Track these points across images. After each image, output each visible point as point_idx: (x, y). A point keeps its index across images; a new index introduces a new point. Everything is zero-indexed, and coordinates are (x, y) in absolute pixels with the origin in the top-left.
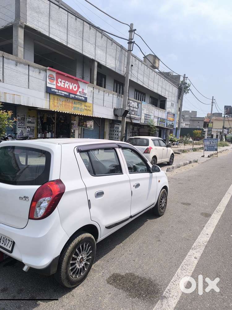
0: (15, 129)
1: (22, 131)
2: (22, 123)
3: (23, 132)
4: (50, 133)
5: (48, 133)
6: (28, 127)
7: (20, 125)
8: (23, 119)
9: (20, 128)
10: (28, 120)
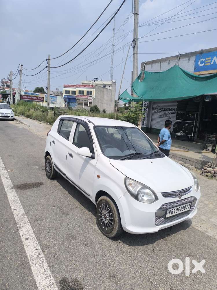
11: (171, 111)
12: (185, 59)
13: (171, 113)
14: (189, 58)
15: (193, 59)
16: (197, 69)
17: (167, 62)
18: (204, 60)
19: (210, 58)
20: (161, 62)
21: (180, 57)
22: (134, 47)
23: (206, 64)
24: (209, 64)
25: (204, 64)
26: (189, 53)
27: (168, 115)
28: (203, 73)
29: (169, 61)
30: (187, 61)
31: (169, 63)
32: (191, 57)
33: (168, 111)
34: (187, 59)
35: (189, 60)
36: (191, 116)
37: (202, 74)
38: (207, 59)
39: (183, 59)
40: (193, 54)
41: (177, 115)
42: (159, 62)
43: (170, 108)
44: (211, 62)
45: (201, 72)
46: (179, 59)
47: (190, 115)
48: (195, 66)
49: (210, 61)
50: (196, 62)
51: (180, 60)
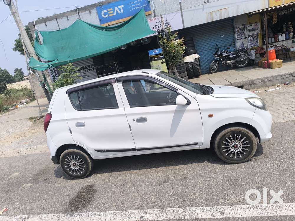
0: (234, 42)
1: (242, 42)
2: (241, 34)
3: (244, 43)
4: (284, 35)
5: (281, 36)
6: (249, 36)
7: (240, 36)
8: (243, 29)
9: (240, 40)
10: (249, 28)
11: (87, 69)
12: (85, 12)
13: (87, 71)
14: (90, 11)
15: (94, 11)
16: (102, 20)
17: (64, 18)
18: (106, 11)
19: (112, 9)
20: (56, 19)
21: (78, 11)
22: (9, 5)
23: (110, 15)
24: (113, 15)
25: (107, 16)
26: (87, 6)
27: (84, 74)
28: (110, 23)
29: (67, 16)
30: (89, 14)
31: (68, 19)
32: (91, 10)
33: (82, 70)
34: (87, 12)
35: (91, 13)
36: (111, 68)
37: (109, 25)
38: (109, 10)
39: (83, 13)
40: (92, 7)
41: (97, 70)
42: (54, 19)
43: (84, 67)
44: (114, 13)
45: (108, 23)
46: (78, 13)
47: (110, 66)
48: (99, 19)
49: (112, 12)
50: (99, 14)
51: (80, 14)
